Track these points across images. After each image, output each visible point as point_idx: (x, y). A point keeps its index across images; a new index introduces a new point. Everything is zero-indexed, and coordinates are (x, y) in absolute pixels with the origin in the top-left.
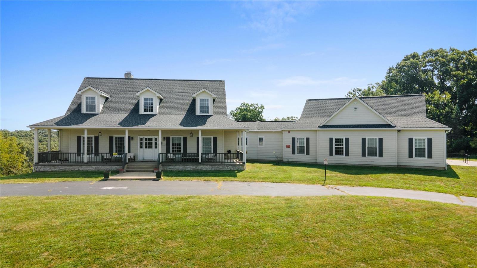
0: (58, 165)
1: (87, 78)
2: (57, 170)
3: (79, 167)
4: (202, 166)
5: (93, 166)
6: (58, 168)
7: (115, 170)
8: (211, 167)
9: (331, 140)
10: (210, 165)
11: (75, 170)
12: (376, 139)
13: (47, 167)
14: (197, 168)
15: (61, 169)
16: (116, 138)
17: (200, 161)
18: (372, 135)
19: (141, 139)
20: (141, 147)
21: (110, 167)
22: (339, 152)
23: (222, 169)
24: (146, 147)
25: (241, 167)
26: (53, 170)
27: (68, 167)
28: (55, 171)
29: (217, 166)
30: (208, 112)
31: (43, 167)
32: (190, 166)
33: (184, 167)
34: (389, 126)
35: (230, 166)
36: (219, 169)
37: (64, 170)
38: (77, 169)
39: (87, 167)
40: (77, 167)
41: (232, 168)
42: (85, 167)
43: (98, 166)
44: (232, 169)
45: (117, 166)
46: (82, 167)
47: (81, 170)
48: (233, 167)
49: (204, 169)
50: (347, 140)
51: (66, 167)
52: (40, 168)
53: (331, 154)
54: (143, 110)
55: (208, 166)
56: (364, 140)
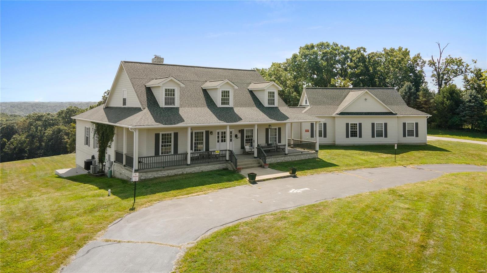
2: (160, 176)
3: (182, 169)
4: (289, 157)
5: (197, 167)
6: (161, 173)
7: (218, 169)
8: (295, 158)
9: (347, 124)
10: (294, 155)
11: (179, 173)
12: (382, 124)
13: (149, 173)
14: (285, 159)
15: (164, 174)
16: (195, 133)
18: (379, 121)
19: (218, 133)
20: (218, 142)
21: (213, 166)
22: (354, 134)
23: (303, 159)
24: (222, 141)
25: (316, 155)
26: (156, 176)
27: (171, 171)
28: (159, 178)
29: (299, 156)
30: (274, 104)
31: (144, 174)
32: (280, 158)
34: (391, 113)
35: (309, 155)
36: (301, 159)
38: (181, 173)
39: (191, 168)
40: (180, 170)
42: (189, 169)
43: (202, 167)
44: (310, 157)
45: (219, 165)
46: (186, 169)
47: (185, 172)
48: (311, 155)
49: (290, 160)
50: (360, 124)
51: (169, 172)
52: (141, 175)
53: (347, 136)
54: (219, 103)
55: (293, 157)
56: (373, 125)
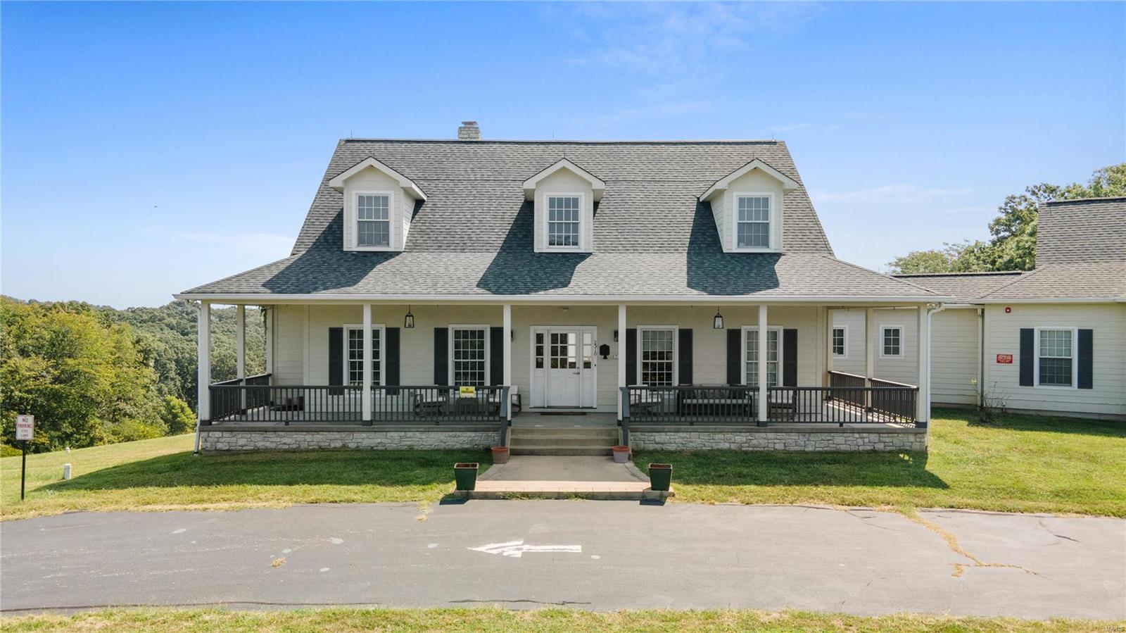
0: (275, 431)
1: (348, 141)
2: (273, 445)
3: (343, 435)
4: (770, 435)
5: (392, 434)
6: (275, 439)
7: (467, 446)
8: (801, 440)
10: (799, 432)
11: (332, 445)
13: (240, 435)
14: (754, 442)
15: (285, 444)
16: (457, 333)
17: (763, 417)
19: (540, 338)
20: (539, 365)
21: (449, 436)
23: (843, 447)
24: (554, 366)
25: (912, 438)
26: (260, 444)
27: (309, 437)
28: (266, 450)
29: (824, 436)
30: (766, 244)
31: (227, 435)
32: (729, 436)
33: (705, 436)
35: (874, 437)
36: (832, 447)
37: (294, 446)
38: (338, 444)
39: (372, 435)
40: (336, 435)
41: (880, 442)
42: (364, 435)
43: (410, 434)
44: (880, 447)
45: (473, 434)
46: (356, 435)
47: (352, 445)
48: (885, 438)
49: (779, 446)
51: (300, 437)
52: (218, 438)
54: (546, 240)
55: (794, 436)
